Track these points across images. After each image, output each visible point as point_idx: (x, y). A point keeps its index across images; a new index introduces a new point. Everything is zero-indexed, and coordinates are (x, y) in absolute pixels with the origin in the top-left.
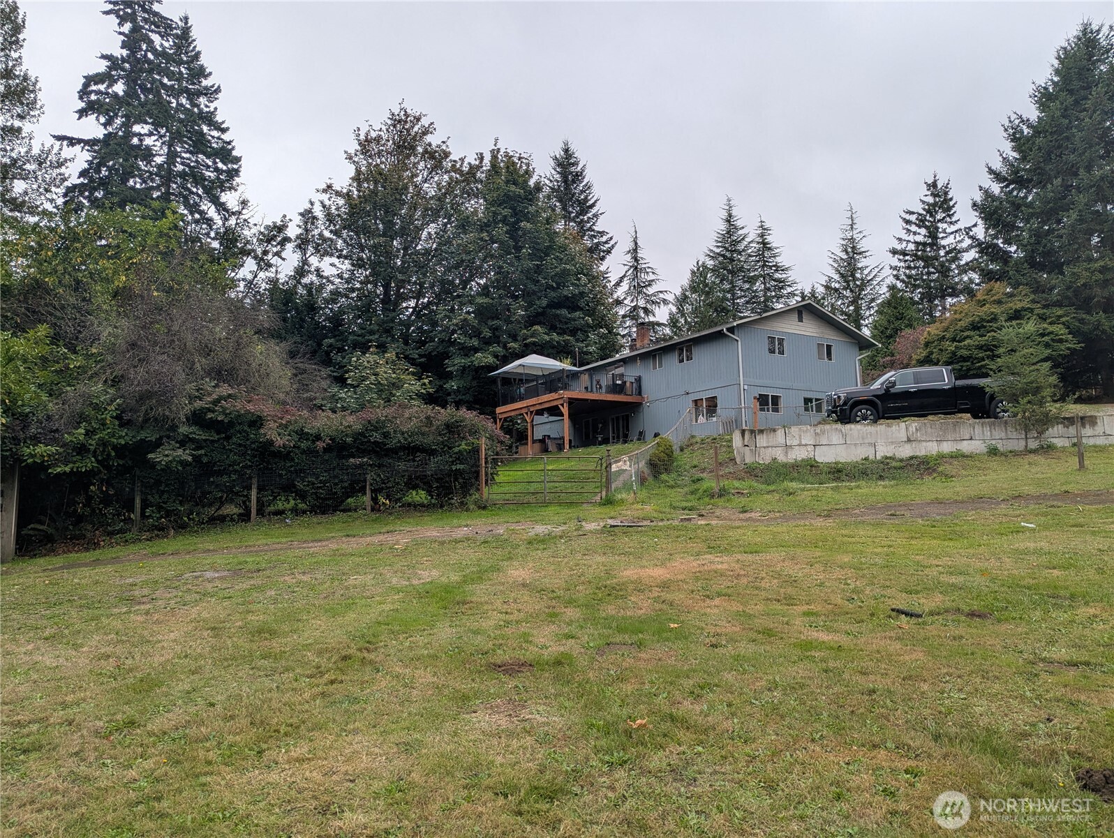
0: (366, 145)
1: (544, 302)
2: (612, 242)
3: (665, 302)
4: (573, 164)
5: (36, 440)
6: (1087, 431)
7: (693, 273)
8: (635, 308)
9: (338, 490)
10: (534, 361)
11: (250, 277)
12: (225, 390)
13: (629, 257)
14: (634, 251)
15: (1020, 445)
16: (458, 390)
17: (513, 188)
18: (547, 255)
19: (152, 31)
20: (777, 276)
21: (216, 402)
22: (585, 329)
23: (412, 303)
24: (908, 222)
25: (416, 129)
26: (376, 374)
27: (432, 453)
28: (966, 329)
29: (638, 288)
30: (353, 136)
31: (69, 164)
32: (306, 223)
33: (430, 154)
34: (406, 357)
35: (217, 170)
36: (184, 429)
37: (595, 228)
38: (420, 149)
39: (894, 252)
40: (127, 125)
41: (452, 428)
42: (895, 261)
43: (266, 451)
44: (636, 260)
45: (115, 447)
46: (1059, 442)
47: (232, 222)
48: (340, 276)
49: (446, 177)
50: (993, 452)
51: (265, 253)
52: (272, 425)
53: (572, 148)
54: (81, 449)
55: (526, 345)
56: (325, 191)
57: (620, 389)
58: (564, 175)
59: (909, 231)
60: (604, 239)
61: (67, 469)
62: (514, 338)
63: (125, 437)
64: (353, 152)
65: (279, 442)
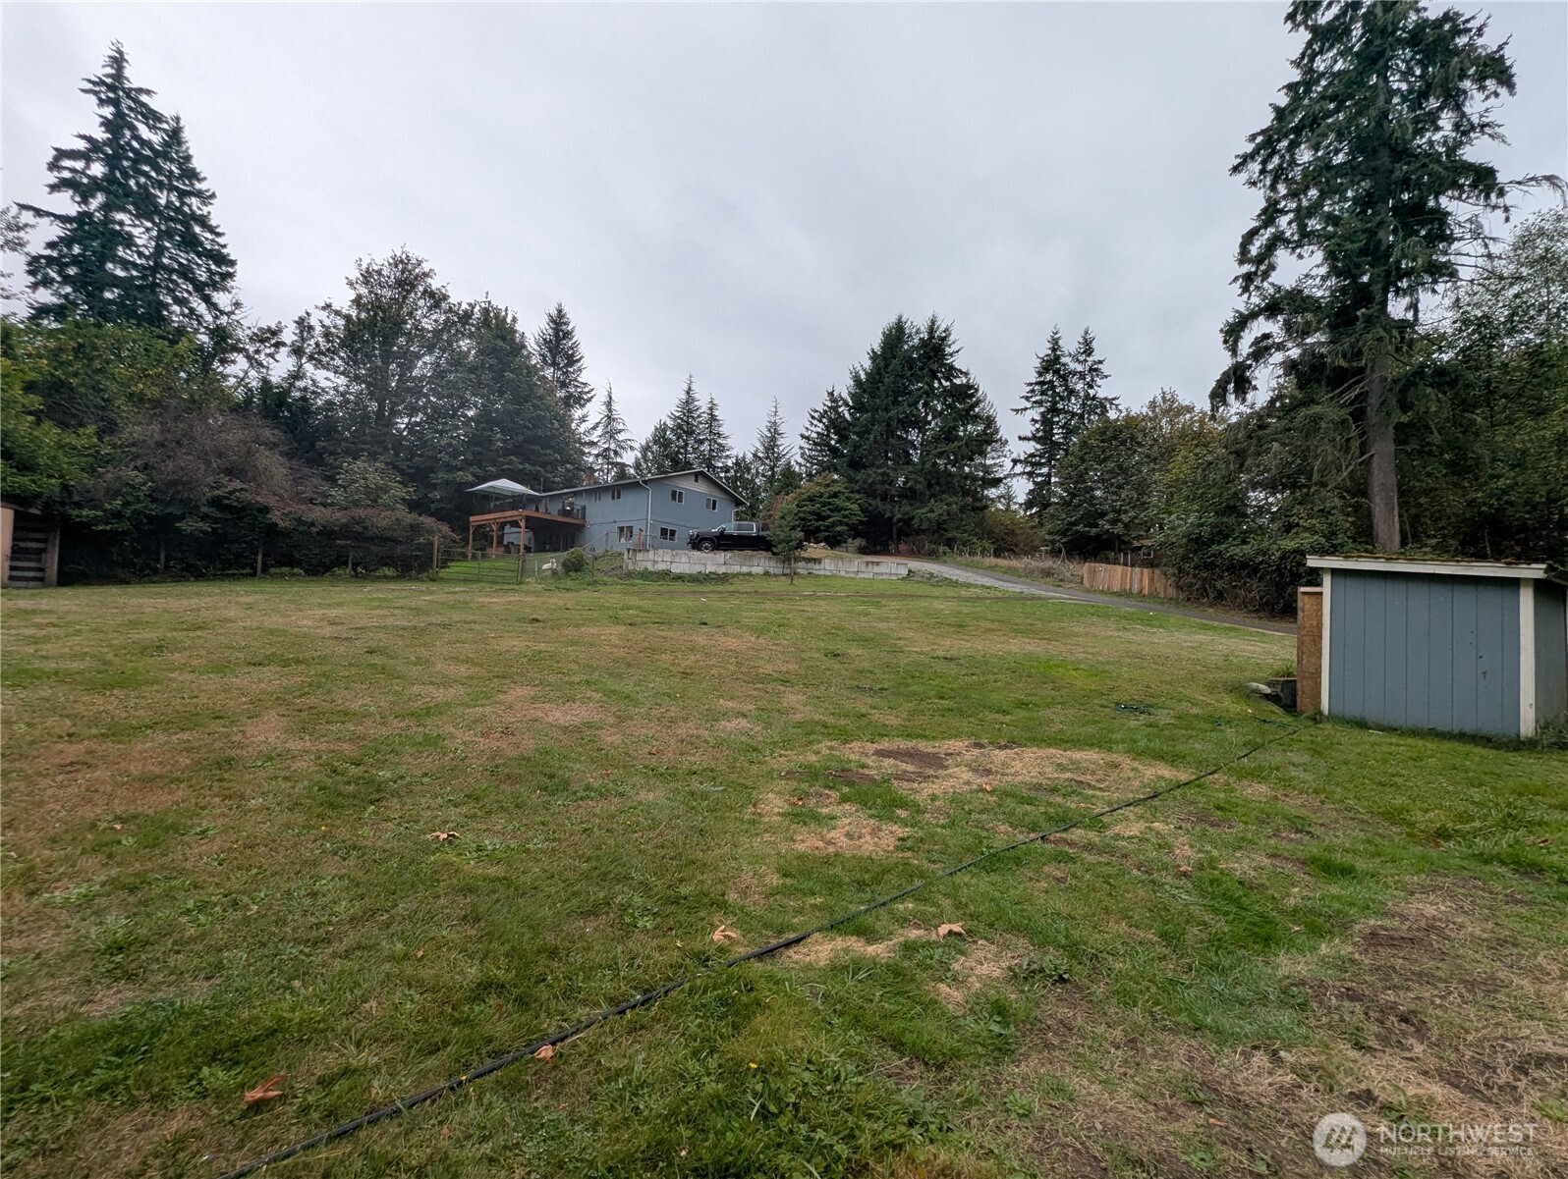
0: (367, 276)
1: (521, 438)
2: (593, 393)
3: (632, 448)
4: (565, 324)
5: (79, 505)
6: (817, 567)
7: (656, 429)
8: (607, 449)
9: (327, 560)
10: (504, 484)
11: (241, 375)
12: (237, 484)
13: (604, 408)
14: (609, 404)
15: (779, 571)
16: (440, 501)
17: (500, 343)
18: (526, 402)
19: (139, 121)
20: (719, 441)
21: (231, 493)
22: (554, 464)
23: (406, 420)
24: (813, 417)
25: (417, 270)
26: (366, 479)
27: (400, 543)
28: (805, 500)
29: (611, 434)
30: (355, 266)
31: (28, 230)
32: (302, 332)
33: (429, 293)
34: (395, 467)
35: (209, 270)
36: (204, 509)
37: (579, 379)
38: (421, 289)
39: (803, 436)
40: (106, 208)
41: (415, 528)
42: (803, 443)
43: (272, 529)
44: (610, 411)
45: (147, 516)
46: (801, 571)
47: (224, 320)
48: (335, 389)
49: (443, 317)
50: (767, 574)
51: (257, 352)
52: (277, 513)
53: (566, 310)
54: (118, 515)
55: (503, 470)
56: (324, 308)
57: (567, 514)
58: (557, 331)
59: (812, 424)
60: (587, 389)
61: (108, 528)
62: (494, 463)
63: (154, 509)
64: (354, 280)
65: (281, 524)
